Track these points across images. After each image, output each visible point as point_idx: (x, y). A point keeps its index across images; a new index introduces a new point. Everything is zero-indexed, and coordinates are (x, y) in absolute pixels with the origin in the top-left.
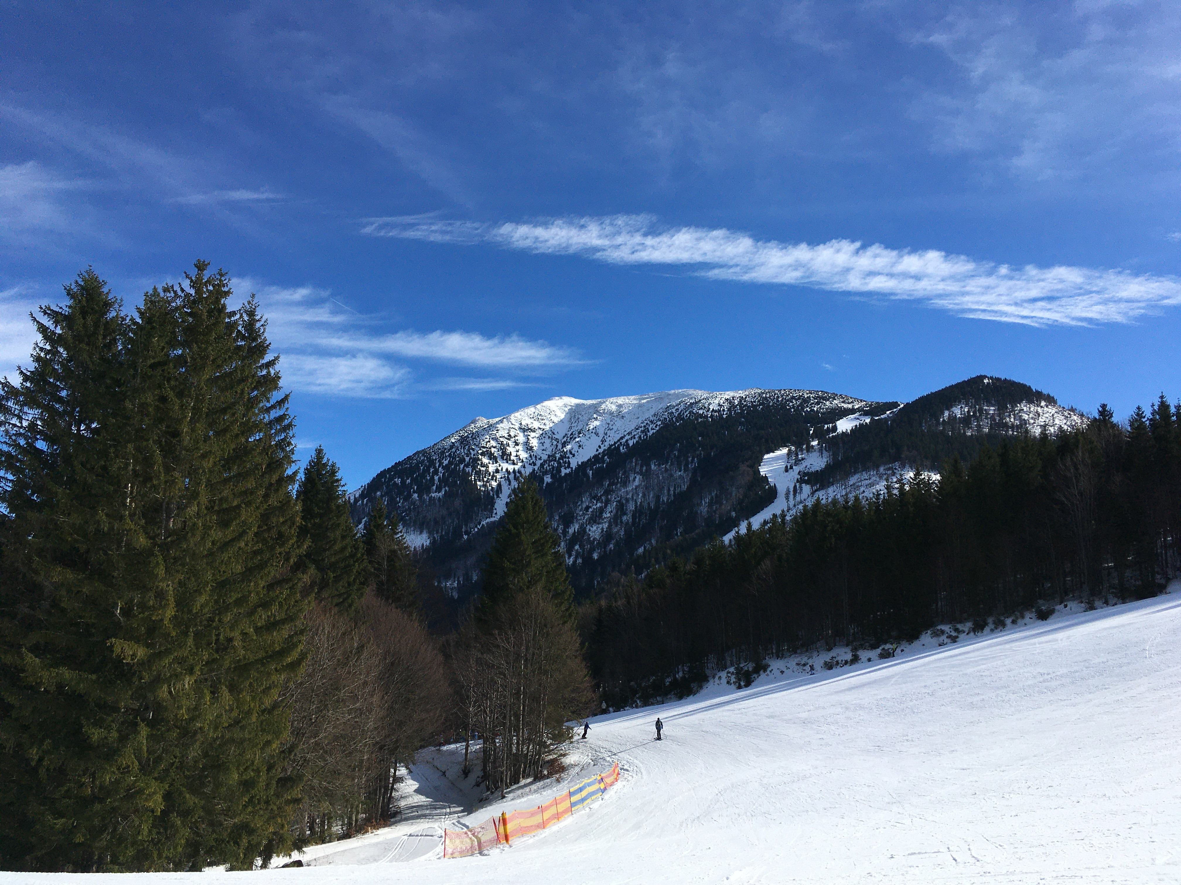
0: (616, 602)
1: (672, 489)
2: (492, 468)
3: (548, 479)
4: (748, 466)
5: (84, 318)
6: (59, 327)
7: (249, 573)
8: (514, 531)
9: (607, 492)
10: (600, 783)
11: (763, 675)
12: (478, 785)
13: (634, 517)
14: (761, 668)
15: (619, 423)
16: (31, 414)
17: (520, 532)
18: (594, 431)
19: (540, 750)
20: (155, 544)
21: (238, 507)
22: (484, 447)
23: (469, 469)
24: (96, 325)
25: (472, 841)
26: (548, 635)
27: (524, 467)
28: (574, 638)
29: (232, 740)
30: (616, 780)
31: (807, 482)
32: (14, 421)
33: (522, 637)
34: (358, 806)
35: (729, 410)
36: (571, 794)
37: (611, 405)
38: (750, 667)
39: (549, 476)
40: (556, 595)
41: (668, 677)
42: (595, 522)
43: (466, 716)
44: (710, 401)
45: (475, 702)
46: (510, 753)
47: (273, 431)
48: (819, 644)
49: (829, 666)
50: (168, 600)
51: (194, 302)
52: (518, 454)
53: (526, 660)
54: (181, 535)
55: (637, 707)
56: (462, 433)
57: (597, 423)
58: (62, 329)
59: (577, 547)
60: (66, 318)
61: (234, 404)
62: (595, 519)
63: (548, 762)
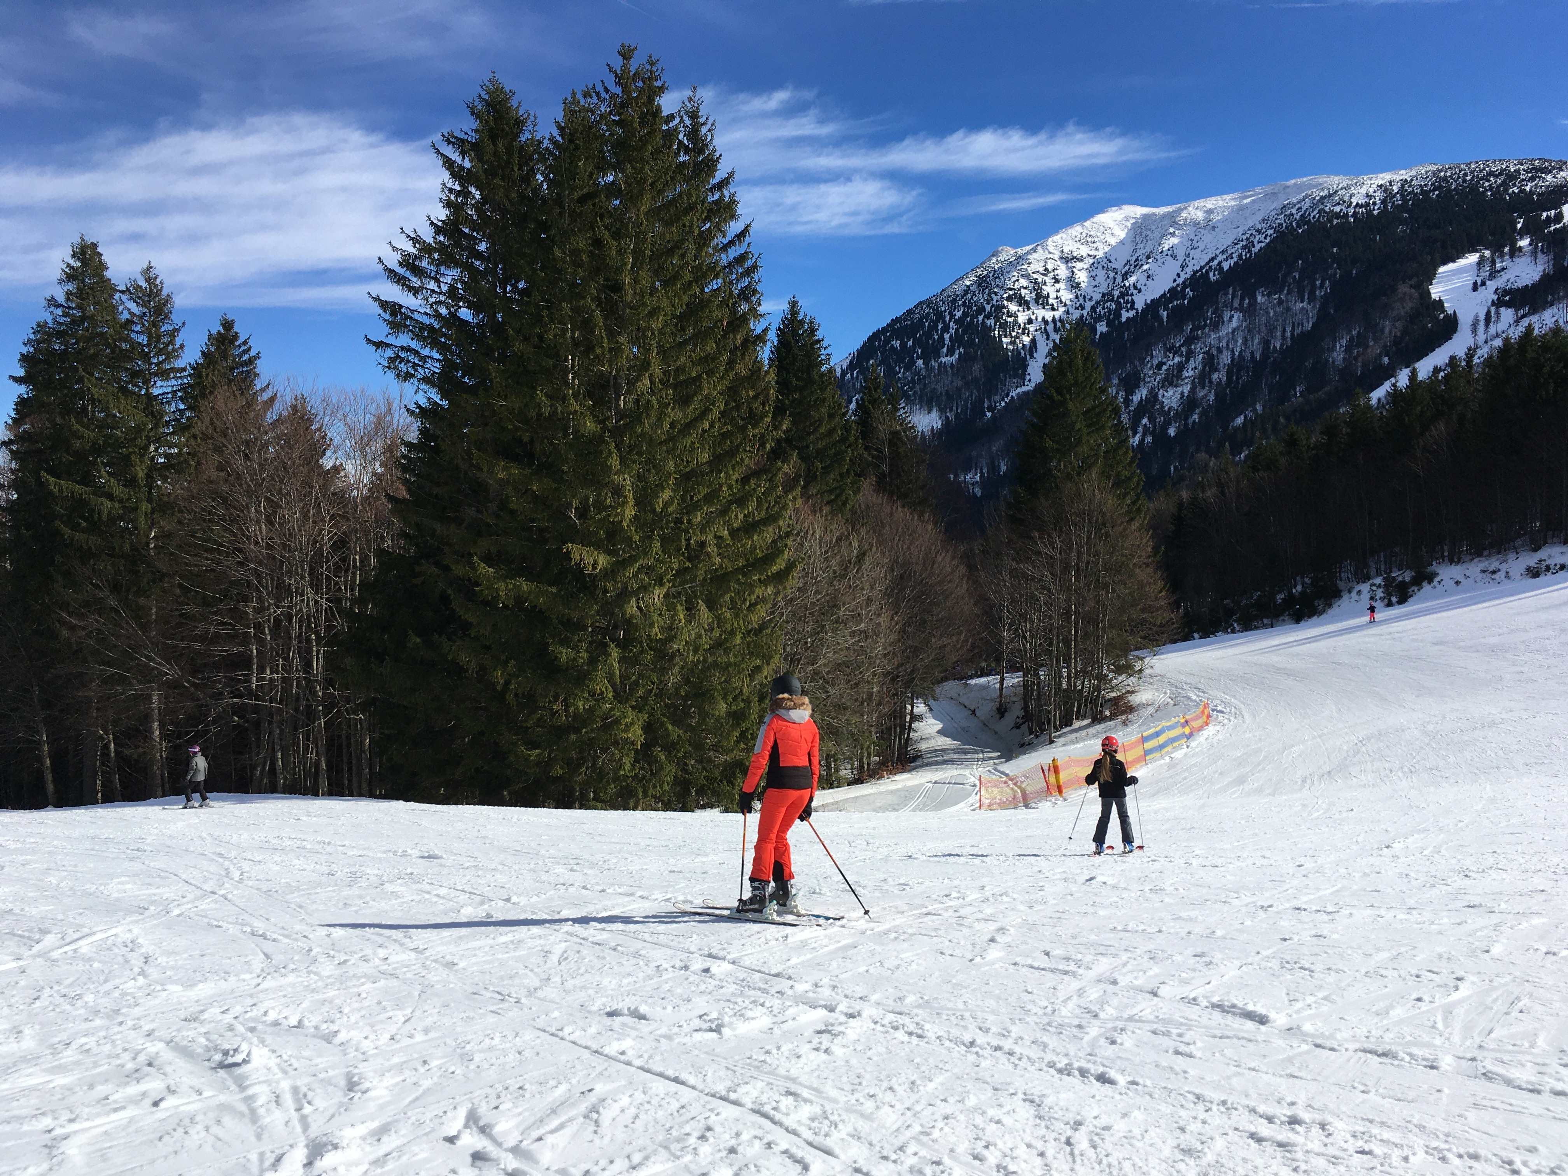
0: (1203, 492)
1: (1289, 329)
2: (1022, 318)
3: (1102, 328)
4: (1411, 286)
5: (495, 144)
6: (467, 159)
7: (718, 461)
8: (1057, 398)
9: (1191, 340)
10: (1183, 727)
11: (1426, 587)
12: (1018, 727)
13: (1229, 373)
14: (1424, 577)
15: (1208, 238)
16: (450, 275)
17: (1065, 399)
18: (1170, 253)
19: (1099, 686)
20: (604, 429)
21: (699, 377)
22: (1011, 289)
23: (991, 322)
24: (509, 150)
25: (1015, 792)
26: (1107, 537)
27: (1068, 313)
28: (1145, 541)
29: (715, 665)
30: (1207, 724)
31: (1508, 305)
32: (432, 285)
33: (1071, 540)
34: (869, 747)
35: (1384, 202)
36: (1144, 740)
37: (1195, 211)
38: (1408, 576)
39: (1104, 323)
40: (1117, 484)
41: (1280, 592)
42: (1171, 384)
43: (1000, 642)
44: (1353, 190)
45: (1011, 625)
46: (1060, 689)
47: (734, 276)
48: (1518, 542)
49: (1534, 573)
50: (626, 497)
51: (622, 105)
52: (1059, 294)
53: (1078, 571)
54: (635, 415)
55: (1233, 632)
56: (979, 271)
57: (1174, 241)
58: (471, 161)
59: (1145, 421)
60: (475, 147)
61: (682, 241)
62: (1172, 379)
63: (1110, 700)
